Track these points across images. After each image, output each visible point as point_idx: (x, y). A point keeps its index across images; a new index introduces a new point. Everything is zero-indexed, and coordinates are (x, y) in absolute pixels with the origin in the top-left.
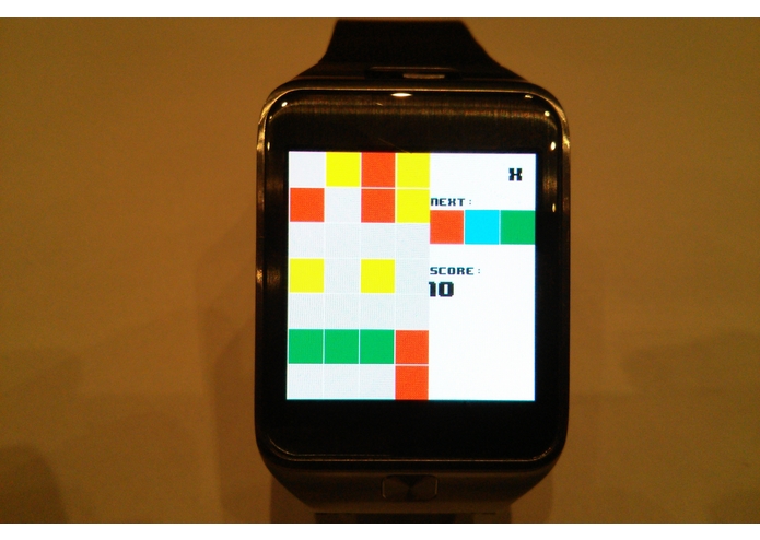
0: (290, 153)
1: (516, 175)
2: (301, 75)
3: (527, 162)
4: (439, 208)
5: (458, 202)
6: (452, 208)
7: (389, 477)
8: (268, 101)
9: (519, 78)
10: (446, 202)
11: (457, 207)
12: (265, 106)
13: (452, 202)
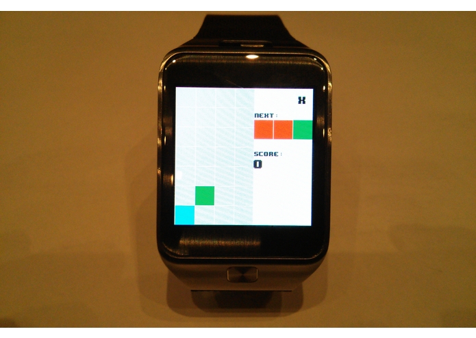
0: (177, 88)
1: (302, 100)
2: (184, 45)
3: (308, 93)
4: (259, 119)
5: (270, 116)
6: (266, 119)
7: (230, 268)
8: (165, 60)
9: (305, 46)
10: (263, 116)
11: (269, 119)
12: (163, 62)
13: (266, 116)
